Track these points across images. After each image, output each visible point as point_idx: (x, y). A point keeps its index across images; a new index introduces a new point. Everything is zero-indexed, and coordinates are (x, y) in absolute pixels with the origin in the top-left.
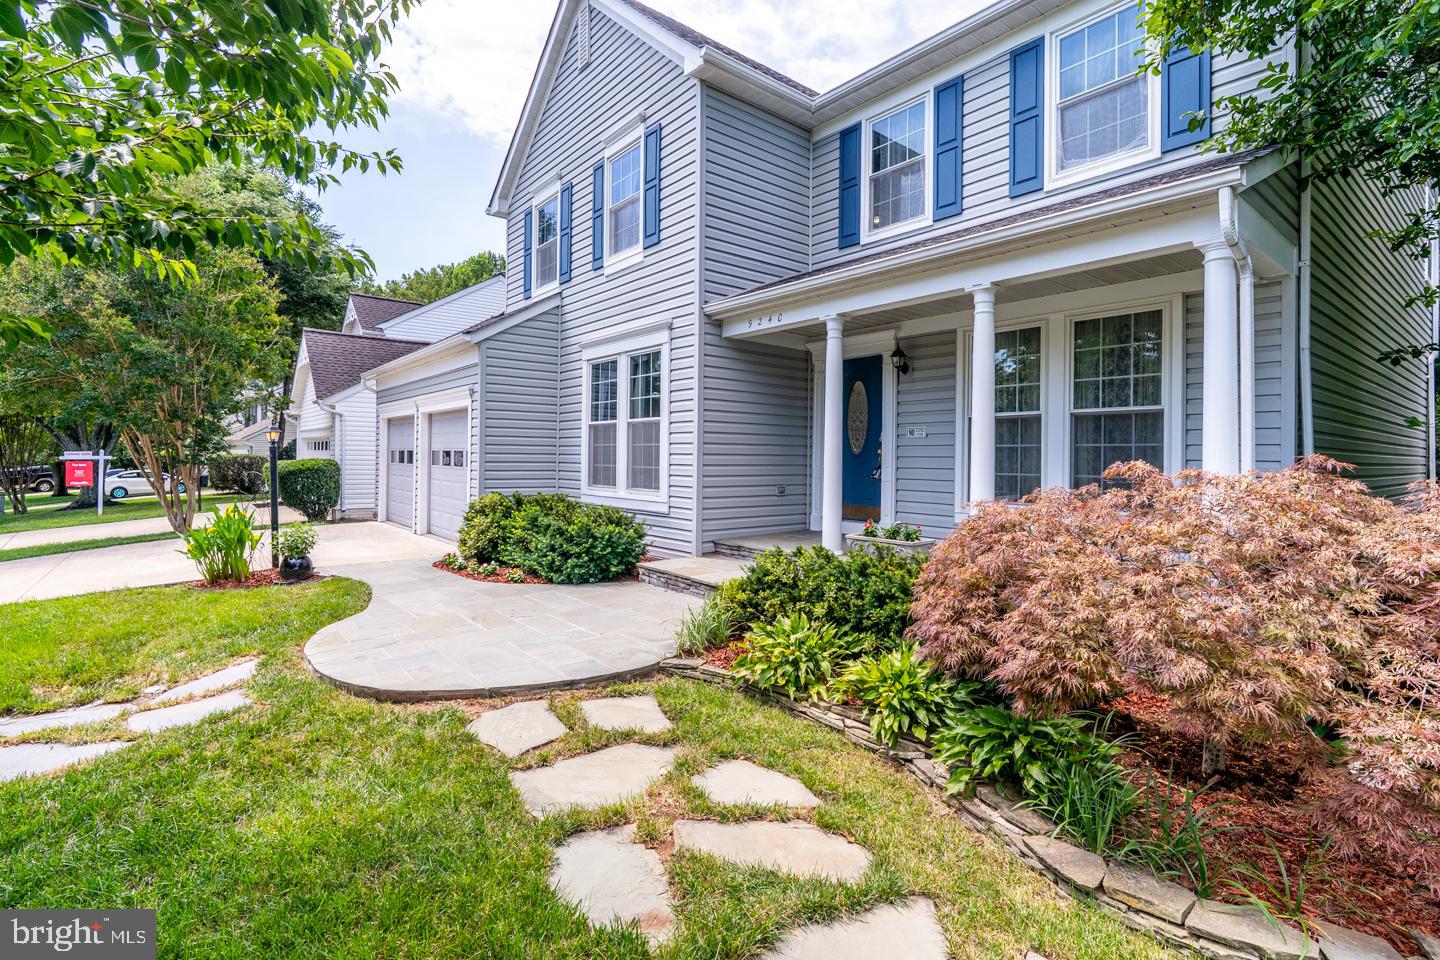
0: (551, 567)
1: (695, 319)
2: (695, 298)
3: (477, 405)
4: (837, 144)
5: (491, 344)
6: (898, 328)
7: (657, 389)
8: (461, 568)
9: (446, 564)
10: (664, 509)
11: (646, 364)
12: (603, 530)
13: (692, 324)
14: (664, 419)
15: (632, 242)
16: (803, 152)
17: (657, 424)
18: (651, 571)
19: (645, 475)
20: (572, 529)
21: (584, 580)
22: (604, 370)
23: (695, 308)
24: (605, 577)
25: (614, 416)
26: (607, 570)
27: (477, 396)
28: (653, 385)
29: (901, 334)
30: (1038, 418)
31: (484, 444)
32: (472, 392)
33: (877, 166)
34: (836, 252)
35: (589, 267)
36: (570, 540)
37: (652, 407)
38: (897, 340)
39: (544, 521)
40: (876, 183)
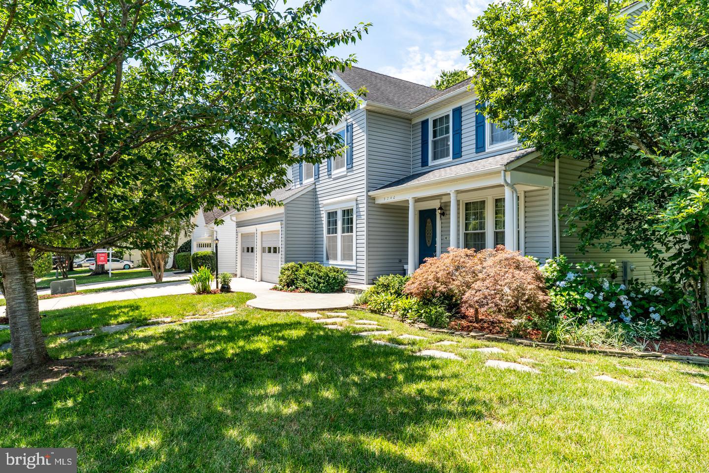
0: (314, 287)
1: (365, 197)
2: (365, 190)
3: (284, 229)
4: (420, 126)
5: (288, 205)
6: (441, 199)
7: (352, 223)
8: (281, 290)
9: (275, 289)
10: (355, 268)
11: (347, 213)
12: (331, 274)
13: (363, 199)
14: (354, 234)
15: (342, 166)
16: (408, 129)
17: (352, 236)
18: (348, 289)
19: (347, 256)
20: (321, 274)
21: (326, 292)
22: (332, 215)
23: (365, 194)
24: (333, 291)
25: (336, 233)
26: (334, 289)
27: (284, 226)
28: (350, 221)
29: (443, 201)
30: (484, 233)
31: (286, 244)
32: (281, 224)
33: (435, 136)
34: (420, 168)
35: (326, 174)
36: (321, 278)
37: (350, 230)
38: (441, 203)
39: (311, 271)
40: (435, 143)
